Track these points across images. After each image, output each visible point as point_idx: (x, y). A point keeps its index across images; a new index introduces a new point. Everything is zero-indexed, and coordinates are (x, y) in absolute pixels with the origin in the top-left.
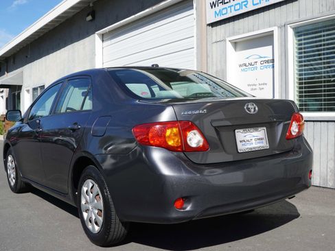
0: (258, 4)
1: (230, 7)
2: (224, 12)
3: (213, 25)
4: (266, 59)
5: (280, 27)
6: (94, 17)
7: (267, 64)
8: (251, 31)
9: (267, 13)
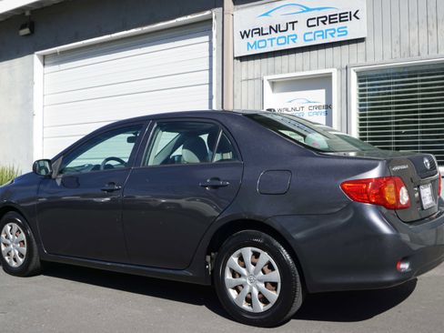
0: (311, 40)
1: (271, 39)
2: (262, 44)
3: (242, 59)
4: (318, 104)
5: (340, 70)
6: (32, 31)
7: (318, 110)
8: (299, 71)
9: (321, 52)
